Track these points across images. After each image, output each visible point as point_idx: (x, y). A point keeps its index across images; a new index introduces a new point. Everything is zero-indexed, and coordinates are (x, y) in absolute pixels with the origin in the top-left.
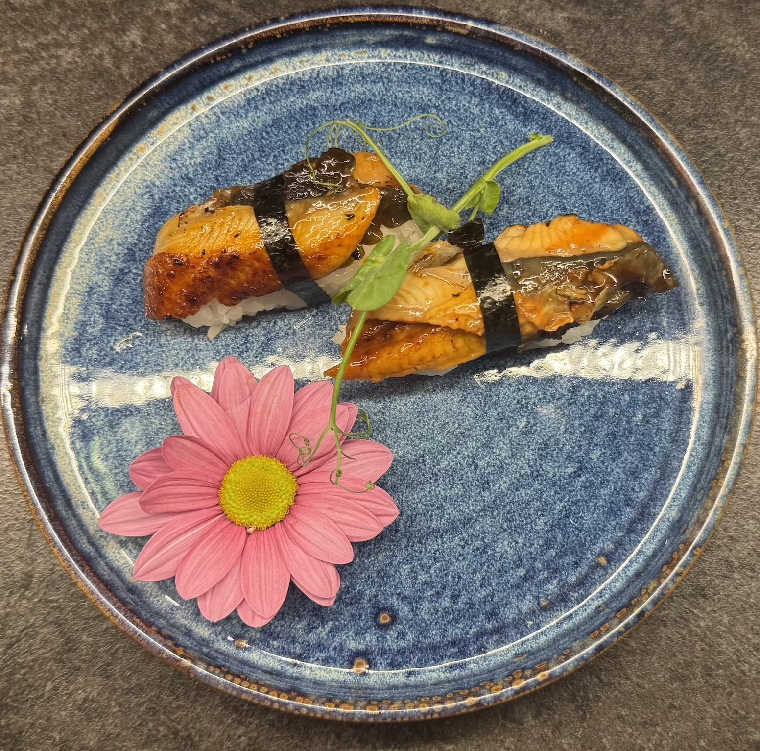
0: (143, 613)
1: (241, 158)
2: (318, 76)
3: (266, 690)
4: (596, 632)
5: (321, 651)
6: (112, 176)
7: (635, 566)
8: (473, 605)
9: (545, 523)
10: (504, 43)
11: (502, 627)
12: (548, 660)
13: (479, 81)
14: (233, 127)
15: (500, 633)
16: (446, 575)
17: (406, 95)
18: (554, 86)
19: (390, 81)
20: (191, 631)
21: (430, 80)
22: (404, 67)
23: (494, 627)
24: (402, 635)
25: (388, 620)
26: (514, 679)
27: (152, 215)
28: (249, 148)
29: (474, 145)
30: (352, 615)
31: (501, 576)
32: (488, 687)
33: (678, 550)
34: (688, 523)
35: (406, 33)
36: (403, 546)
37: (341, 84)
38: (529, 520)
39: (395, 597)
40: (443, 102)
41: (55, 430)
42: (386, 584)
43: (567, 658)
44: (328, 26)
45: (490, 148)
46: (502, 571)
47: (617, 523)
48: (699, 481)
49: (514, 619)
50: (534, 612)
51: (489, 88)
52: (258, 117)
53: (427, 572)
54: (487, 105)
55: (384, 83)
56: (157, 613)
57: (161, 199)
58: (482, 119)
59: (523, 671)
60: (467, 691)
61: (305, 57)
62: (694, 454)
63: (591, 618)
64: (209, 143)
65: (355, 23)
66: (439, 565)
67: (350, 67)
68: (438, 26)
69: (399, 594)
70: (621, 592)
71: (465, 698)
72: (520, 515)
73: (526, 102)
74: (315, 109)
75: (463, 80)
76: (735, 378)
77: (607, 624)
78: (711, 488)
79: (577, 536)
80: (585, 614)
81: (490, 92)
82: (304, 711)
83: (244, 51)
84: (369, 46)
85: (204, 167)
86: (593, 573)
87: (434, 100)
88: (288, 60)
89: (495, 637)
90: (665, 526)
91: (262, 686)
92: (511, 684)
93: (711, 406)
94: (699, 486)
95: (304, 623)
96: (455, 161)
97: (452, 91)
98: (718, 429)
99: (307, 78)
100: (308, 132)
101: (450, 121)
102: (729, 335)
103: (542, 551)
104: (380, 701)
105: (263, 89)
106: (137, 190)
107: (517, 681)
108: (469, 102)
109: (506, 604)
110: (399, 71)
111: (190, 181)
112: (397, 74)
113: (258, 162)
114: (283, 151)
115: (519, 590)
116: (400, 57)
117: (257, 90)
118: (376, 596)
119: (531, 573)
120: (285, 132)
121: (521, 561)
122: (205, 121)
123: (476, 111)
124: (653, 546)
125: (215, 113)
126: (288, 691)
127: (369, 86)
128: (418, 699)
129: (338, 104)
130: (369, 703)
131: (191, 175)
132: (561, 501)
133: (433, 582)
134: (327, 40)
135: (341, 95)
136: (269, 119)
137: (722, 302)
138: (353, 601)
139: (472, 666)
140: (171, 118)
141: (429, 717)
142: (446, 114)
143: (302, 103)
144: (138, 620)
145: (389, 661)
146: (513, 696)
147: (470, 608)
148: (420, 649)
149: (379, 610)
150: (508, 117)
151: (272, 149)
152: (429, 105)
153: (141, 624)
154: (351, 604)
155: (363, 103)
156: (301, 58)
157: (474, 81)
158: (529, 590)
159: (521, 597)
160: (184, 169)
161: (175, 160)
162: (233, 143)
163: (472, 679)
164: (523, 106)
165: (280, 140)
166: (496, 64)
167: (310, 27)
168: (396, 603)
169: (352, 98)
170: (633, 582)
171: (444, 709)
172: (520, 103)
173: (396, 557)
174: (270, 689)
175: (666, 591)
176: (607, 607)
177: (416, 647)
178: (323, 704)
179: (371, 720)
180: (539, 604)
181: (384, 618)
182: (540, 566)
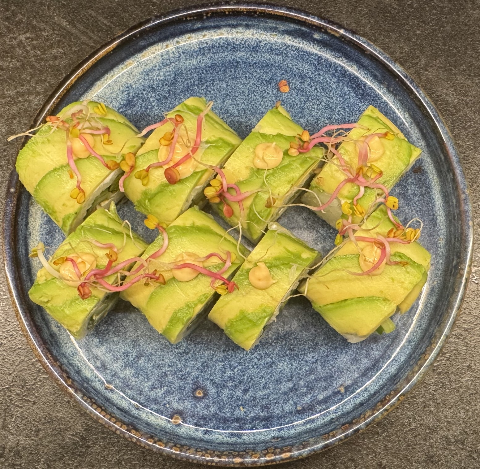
0: (55, 352)
1: (187, 82)
2: (245, 43)
3: (115, 420)
4: (327, 435)
5: (155, 404)
6: (108, 76)
7: (361, 398)
8: (256, 399)
9: (313, 357)
10: (360, 48)
11: (269, 417)
12: (292, 446)
13: (340, 68)
14: (187, 62)
15: (267, 421)
16: (244, 375)
17: (294, 67)
18: (384, 81)
19: (287, 56)
20: (81, 371)
21: (311, 61)
22: (297, 49)
23: (265, 416)
24: (207, 407)
25: (202, 395)
26: (268, 453)
27: (125, 105)
28: (193, 77)
29: (327, 107)
30: (180, 386)
31: (277, 384)
32: (250, 454)
33: (390, 394)
34: (401, 378)
35: (303, 28)
36: (222, 350)
37: (257, 51)
38: (303, 353)
39: (209, 381)
40: (315, 76)
41: (34, 224)
42: (205, 372)
43: (304, 447)
44: (258, 13)
45: (337, 110)
46: (279, 381)
47: (357, 368)
48: (414, 353)
49: (278, 414)
50: (292, 412)
51: (345, 74)
52: (203, 60)
53: (233, 370)
54: (341, 84)
55: (283, 56)
56: (63, 354)
57: (133, 97)
58: (336, 92)
59: (274, 450)
60: (237, 453)
61: (240, 30)
62: (415, 334)
63: (325, 425)
64: (170, 69)
65: (274, 15)
66: (241, 367)
67: (266, 42)
68: (323, 28)
69: (212, 380)
70: (348, 413)
71: (234, 457)
72: (298, 348)
73: (365, 87)
74: (238, 63)
75: (330, 66)
76: (451, 291)
77: (335, 432)
78: (420, 359)
79: (331, 370)
80: (323, 422)
81: (345, 77)
82: (134, 440)
83: (205, 17)
84: (279, 32)
85: (164, 83)
86: (334, 396)
87: (310, 73)
88: (229, 29)
89: (264, 423)
90: (386, 377)
91: (114, 417)
92: (265, 455)
93: (432, 306)
94: (413, 356)
95: (150, 383)
96: (314, 113)
97: (322, 70)
98: (433, 321)
99: (238, 43)
100: (230, 76)
101: (316, 89)
102: (455, 262)
103: (306, 375)
104: (182, 446)
105: (210, 43)
106: (121, 88)
107: (270, 455)
108: (331, 80)
109: (276, 403)
110: (294, 51)
111: (153, 90)
112: (292, 52)
113: (196, 87)
114: (213, 84)
115: (286, 396)
116: (296, 42)
117: (207, 44)
118: (197, 378)
119: (296, 387)
120: (217, 73)
121: (292, 377)
122: (172, 55)
123: (333, 86)
124: (375, 388)
125: (179, 52)
126: (128, 425)
127: (273, 56)
128: (205, 451)
129: (253, 63)
130: (175, 446)
131: (154, 86)
132: (326, 345)
133: (234, 378)
134: (255, 22)
135: (256, 58)
136: (209, 62)
137: (455, 240)
138: (183, 377)
139: (245, 437)
140: (152, 49)
141: (209, 464)
142: (315, 83)
143: (231, 57)
144: (50, 356)
145: (195, 421)
146: (264, 463)
147: (253, 400)
148: (216, 418)
149: (197, 387)
150: (352, 94)
151: (207, 81)
152: (306, 76)
153: (51, 358)
154: (181, 379)
155: (267, 65)
156: (237, 30)
157: (337, 67)
158: (292, 398)
159: (286, 401)
160: (152, 81)
161: (148, 75)
162: (184, 72)
163: (242, 446)
164: (362, 90)
165: (213, 77)
166: (352, 60)
167: (247, 12)
168: (208, 385)
169: (262, 61)
170: (357, 408)
171: (220, 461)
172: (361, 87)
173: (216, 355)
174: (118, 420)
175: (376, 419)
176: (337, 420)
177: (215, 416)
178: (147, 439)
179: (174, 456)
180: (296, 408)
181: (199, 393)
182: (303, 383)
